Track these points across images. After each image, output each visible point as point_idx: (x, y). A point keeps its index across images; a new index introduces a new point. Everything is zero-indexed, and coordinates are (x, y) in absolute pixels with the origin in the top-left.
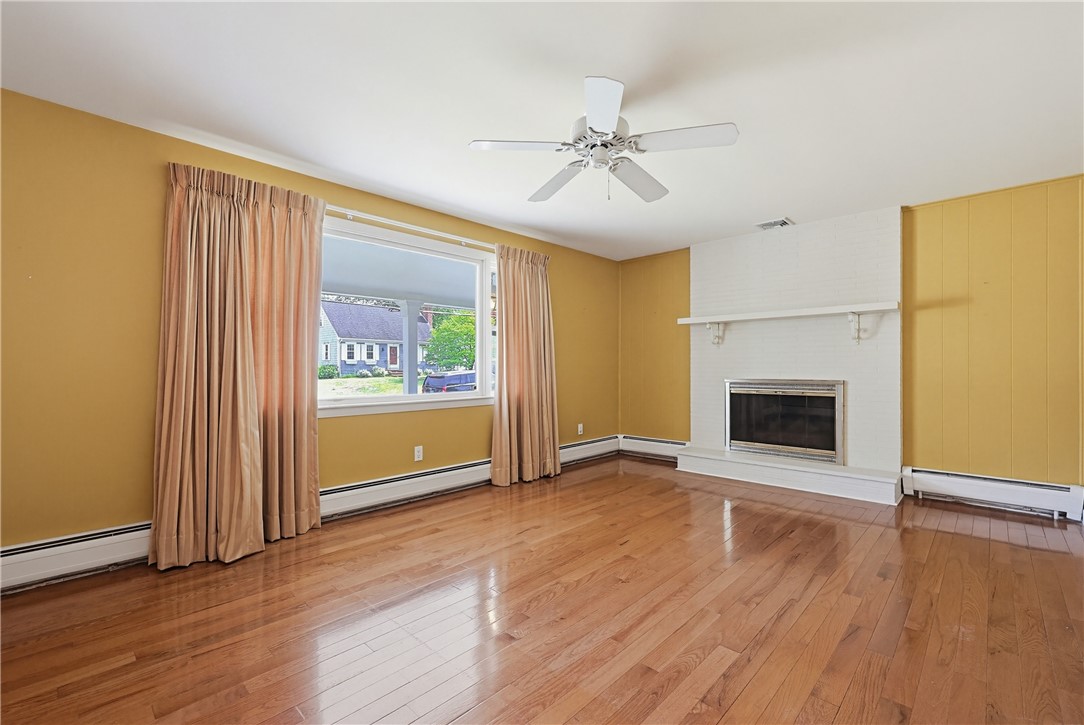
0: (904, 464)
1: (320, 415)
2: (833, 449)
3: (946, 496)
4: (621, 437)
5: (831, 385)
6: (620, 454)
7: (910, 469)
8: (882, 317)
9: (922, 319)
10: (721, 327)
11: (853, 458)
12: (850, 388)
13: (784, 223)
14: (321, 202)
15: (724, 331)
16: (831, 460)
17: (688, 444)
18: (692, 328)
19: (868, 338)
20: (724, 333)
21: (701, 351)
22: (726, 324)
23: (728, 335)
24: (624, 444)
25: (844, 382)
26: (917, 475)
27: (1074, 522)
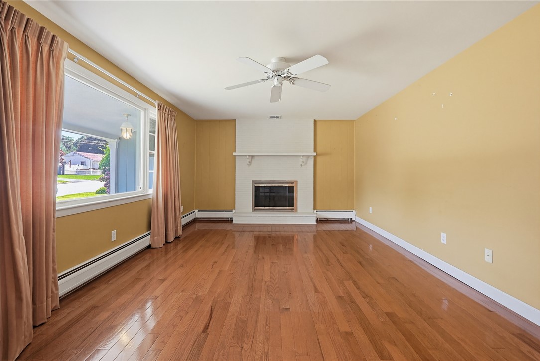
0: (314, 209)
1: (57, 215)
2: (293, 207)
3: (325, 219)
4: (196, 211)
5: (292, 182)
6: (195, 221)
7: (316, 211)
8: (308, 157)
9: (319, 159)
10: (250, 157)
11: (299, 210)
12: (299, 183)
13: (278, 117)
14: (66, 45)
15: (251, 159)
16: (292, 211)
17: (234, 211)
18: (236, 157)
19: (304, 165)
20: (251, 160)
21: (240, 165)
22: (252, 156)
23: (253, 161)
24: (198, 214)
25: (297, 181)
26: (318, 212)
27: (354, 221)
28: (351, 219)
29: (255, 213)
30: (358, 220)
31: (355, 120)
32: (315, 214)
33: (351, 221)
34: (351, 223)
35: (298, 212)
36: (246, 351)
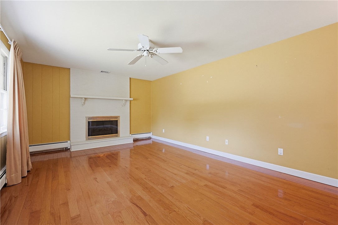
0: (130, 134)
2: (117, 134)
5: (116, 117)
8: (126, 101)
10: (84, 99)
13: (107, 72)
15: (85, 101)
16: (117, 136)
18: (71, 99)
19: (124, 106)
21: (74, 105)
22: (86, 99)
23: (86, 103)
25: (119, 116)
26: (132, 135)
27: (151, 138)
28: (150, 137)
29: (89, 141)
30: (153, 137)
31: (151, 81)
32: (131, 136)
33: (150, 138)
34: (150, 139)
35: (120, 136)
36: (179, 211)
